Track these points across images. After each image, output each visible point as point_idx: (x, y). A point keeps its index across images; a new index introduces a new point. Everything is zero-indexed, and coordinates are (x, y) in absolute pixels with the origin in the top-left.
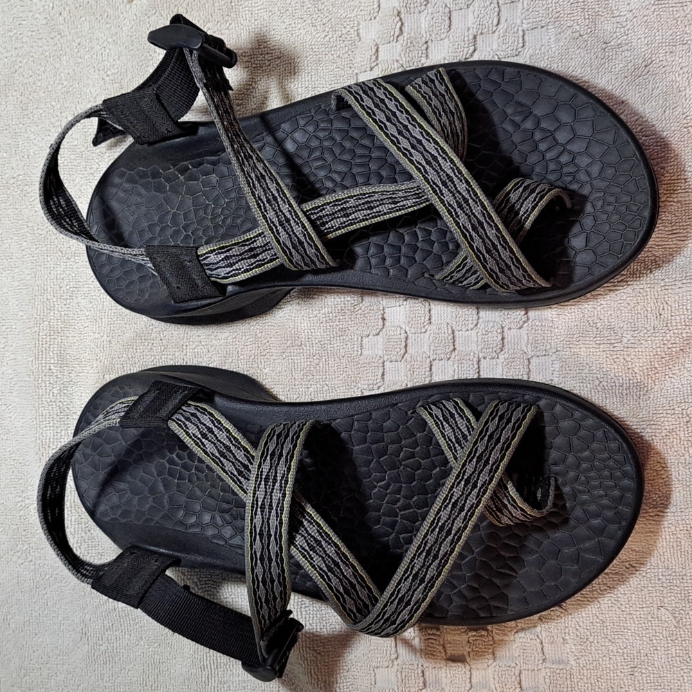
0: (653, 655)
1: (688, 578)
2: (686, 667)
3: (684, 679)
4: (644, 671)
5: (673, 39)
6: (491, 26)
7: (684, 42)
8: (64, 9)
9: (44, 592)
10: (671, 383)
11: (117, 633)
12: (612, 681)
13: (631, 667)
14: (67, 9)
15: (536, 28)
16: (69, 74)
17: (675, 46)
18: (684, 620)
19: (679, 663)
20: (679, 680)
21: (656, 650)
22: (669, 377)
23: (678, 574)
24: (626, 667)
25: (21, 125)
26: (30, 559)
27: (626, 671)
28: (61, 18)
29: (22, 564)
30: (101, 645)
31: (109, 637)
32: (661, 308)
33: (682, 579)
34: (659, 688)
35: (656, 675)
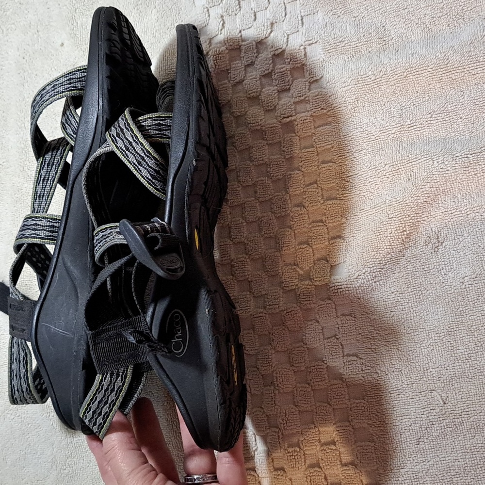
0: (431, 428)
1: (451, 368)
2: (455, 435)
3: (455, 443)
4: (426, 441)
5: (397, 7)
6: (281, 17)
7: (405, 7)
8: (26, 55)
9: (28, 437)
10: (424, 227)
11: (75, 460)
12: (404, 451)
13: (417, 439)
14: (28, 55)
15: (310, 14)
16: (30, 94)
17: (400, 11)
18: (450, 397)
19: (450, 432)
20: (452, 444)
21: (433, 424)
22: (421, 223)
23: (443, 366)
24: (412, 439)
25: (4, 131)
26: (18, 415)
27: (413, 442)
28: (24, 60)
29: (14, 418)
30: (65, 469)
31: (70, 462)
32: (409, 175)
33: (447, 369)
34: (438, 452)
35: (434, 443)
